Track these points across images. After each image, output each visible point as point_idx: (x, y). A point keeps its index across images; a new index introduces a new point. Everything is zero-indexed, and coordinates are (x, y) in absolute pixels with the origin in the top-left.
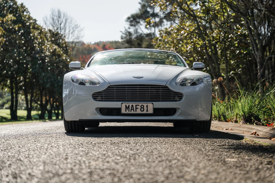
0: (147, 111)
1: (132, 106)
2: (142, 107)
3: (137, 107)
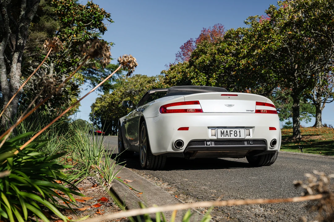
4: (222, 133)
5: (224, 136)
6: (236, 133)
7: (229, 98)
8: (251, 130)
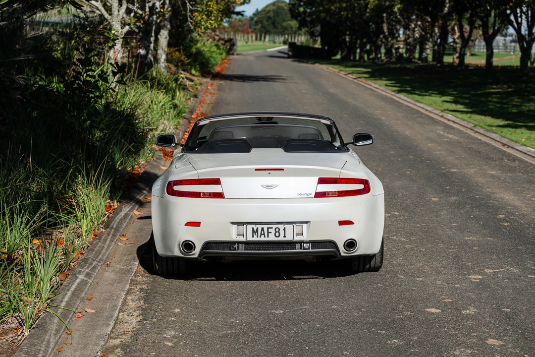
4: (255, 232)
5: (258, 237)
6: (277, 231)
7: (269, 173)
8: (305, 226)
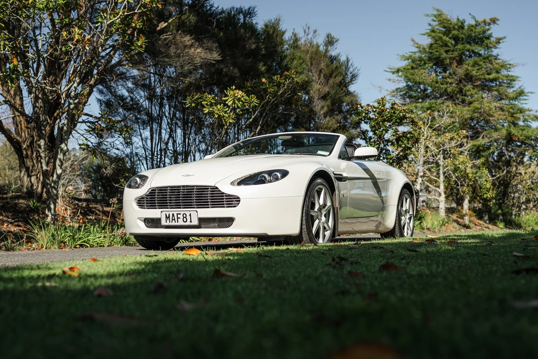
0: (191, 222)
1: (173, 215)
2: (185, 216)
3: (179, 216)
